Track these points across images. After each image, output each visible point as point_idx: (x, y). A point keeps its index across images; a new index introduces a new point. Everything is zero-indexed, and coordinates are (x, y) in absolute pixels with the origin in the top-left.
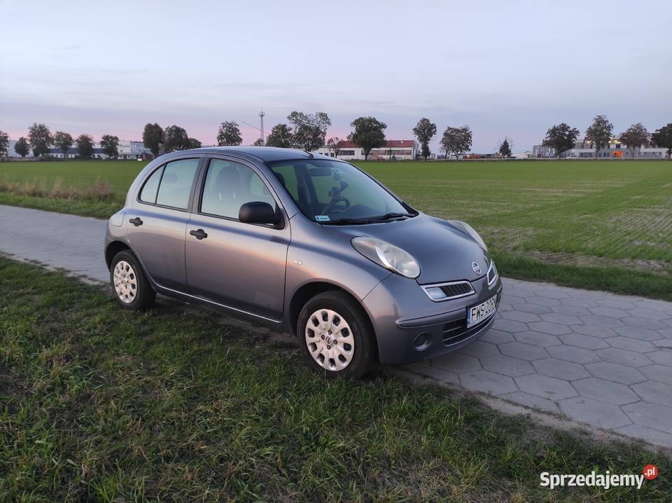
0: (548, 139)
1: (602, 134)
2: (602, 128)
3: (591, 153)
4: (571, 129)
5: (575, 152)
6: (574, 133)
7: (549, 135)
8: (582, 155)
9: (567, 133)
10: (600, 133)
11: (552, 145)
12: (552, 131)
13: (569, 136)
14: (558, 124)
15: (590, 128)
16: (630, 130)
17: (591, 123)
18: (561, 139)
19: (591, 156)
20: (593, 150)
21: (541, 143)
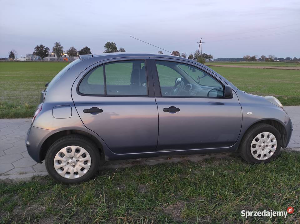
0: (36, 52)
1: (59, 50)
2: (59, 48)
3: (55, 59)
4: (45, 47)
5: (48, 58)
6: (47, 50)
7: (35, 50)
8: (51, 59)
9: (44, 49)
10: (58, 49)
11: (37, 54)
12: (37, 48)
13: (45, 50)
14: (39, 45)
15: (54, 48)
16: (70, 49)
17: (54, 45)
18: (41, 52)
19: (55, 60)
20: (56, 57)
21: (32, 53)
